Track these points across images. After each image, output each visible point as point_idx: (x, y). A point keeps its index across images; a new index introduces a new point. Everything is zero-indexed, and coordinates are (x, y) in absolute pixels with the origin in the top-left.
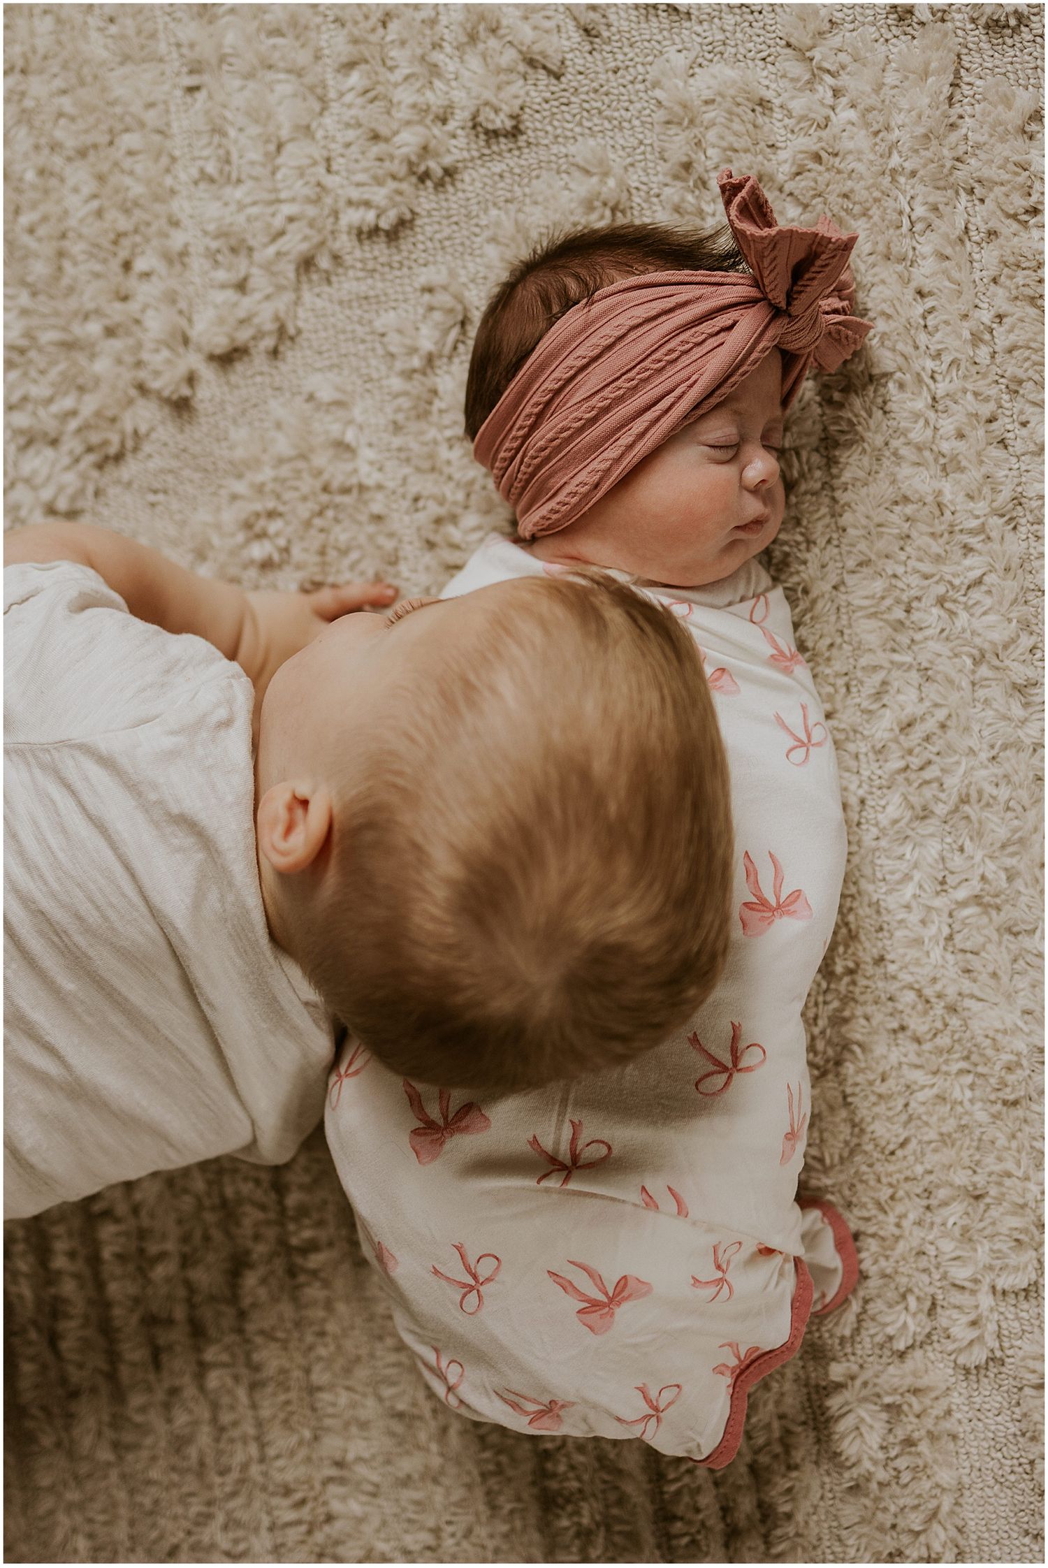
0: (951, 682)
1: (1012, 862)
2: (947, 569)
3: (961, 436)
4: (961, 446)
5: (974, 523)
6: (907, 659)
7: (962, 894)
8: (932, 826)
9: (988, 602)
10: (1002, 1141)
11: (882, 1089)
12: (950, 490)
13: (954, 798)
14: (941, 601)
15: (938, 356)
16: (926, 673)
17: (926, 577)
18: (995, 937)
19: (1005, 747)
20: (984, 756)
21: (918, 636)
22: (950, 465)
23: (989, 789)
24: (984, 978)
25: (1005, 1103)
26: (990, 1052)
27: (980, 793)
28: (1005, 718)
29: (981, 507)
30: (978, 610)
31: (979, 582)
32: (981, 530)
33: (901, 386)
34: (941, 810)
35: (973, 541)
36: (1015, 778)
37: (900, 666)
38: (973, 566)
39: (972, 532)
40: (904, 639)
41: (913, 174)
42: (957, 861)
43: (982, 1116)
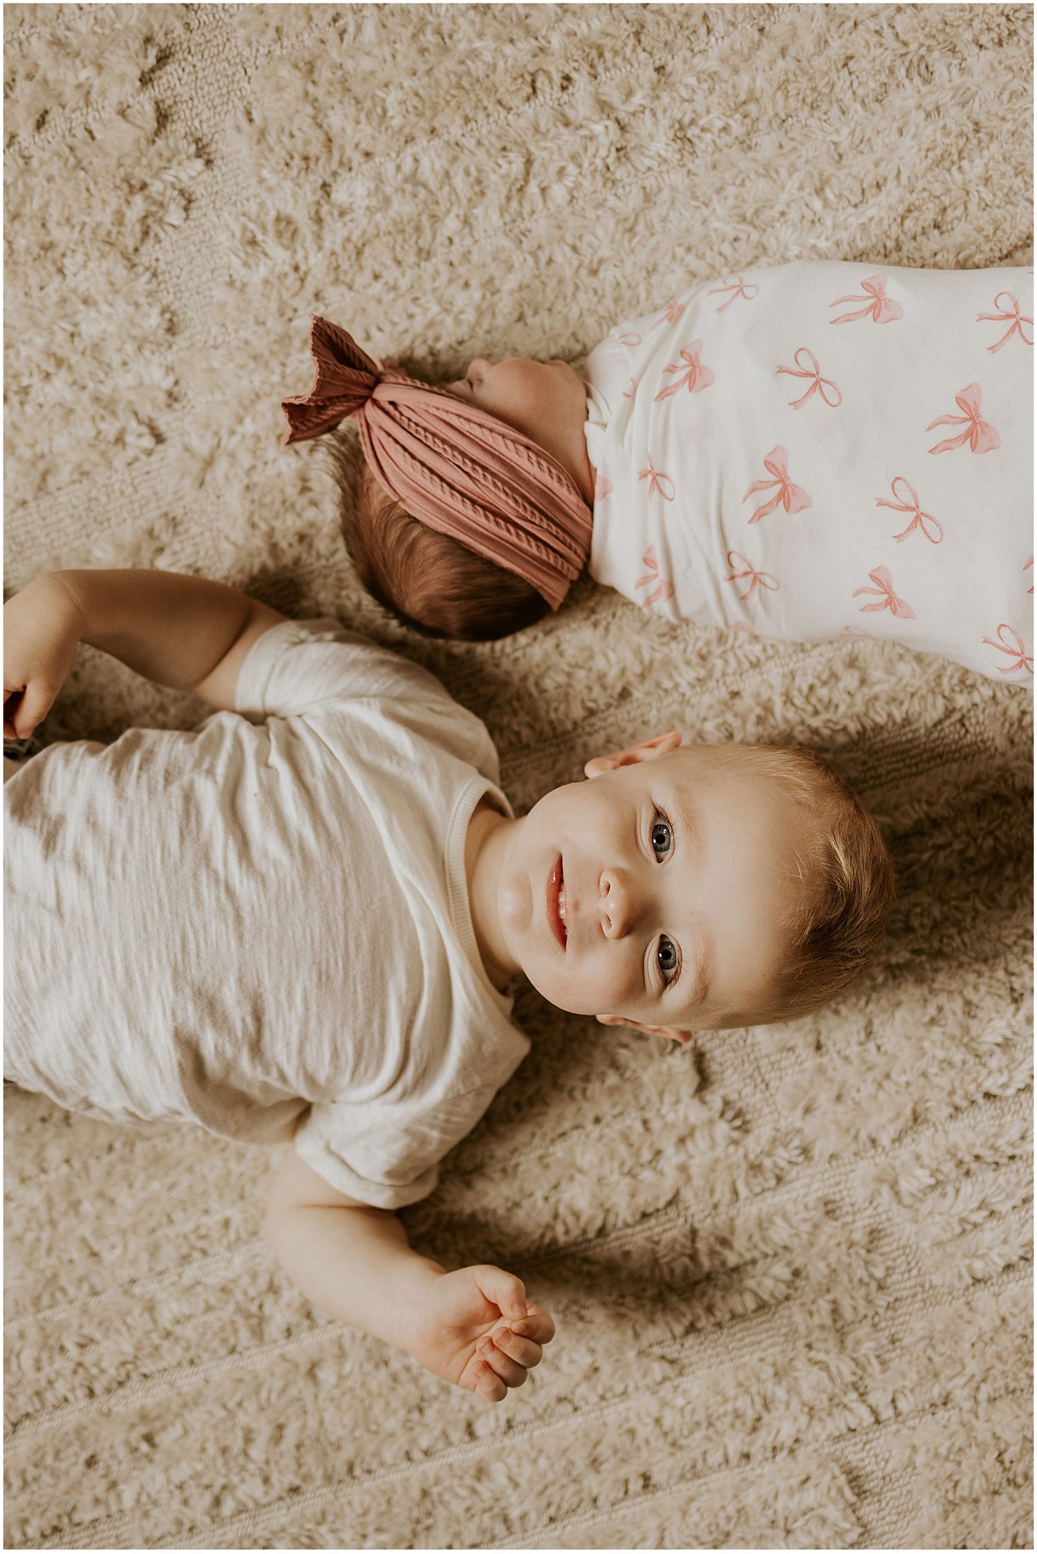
0: (654, 250)
1: (783, 172)
2: (568, 273)
3: (467, 285)
4: (474, 283)
5: (530, 260)
6: (642, 287)
7: (817, 204)
8: (770, 241)
9: (588, 238)
10: (1009, 126)
11: (989, 230)
12: (511, 282)
13: (743, 227)
14: (594, 272)
15: (411, 316)
16: (651, 271)
17: (577, 288)
18: (845, 171)
19: (696, 198)
20: (706, 212)
21: (624, 284)
22: (490, 286)
23: (731, 201)
24: (881, 170)
25: (977, 131)
26: (938, 152)
27: (735, 207)
28: (673, 203)
29: (517, 258)
30: (596, 243)
31: (574, 249)
32: (533, 254)
33: (437, 339)
34: (755, 235)
35: (543, 258)
36: (718, 184)
37: (648, 292)
38: (562, 255)
39: (537, 261)
40: (628, 295)
41: (283, 365)
42: (794, 215)
43: (994, 147)
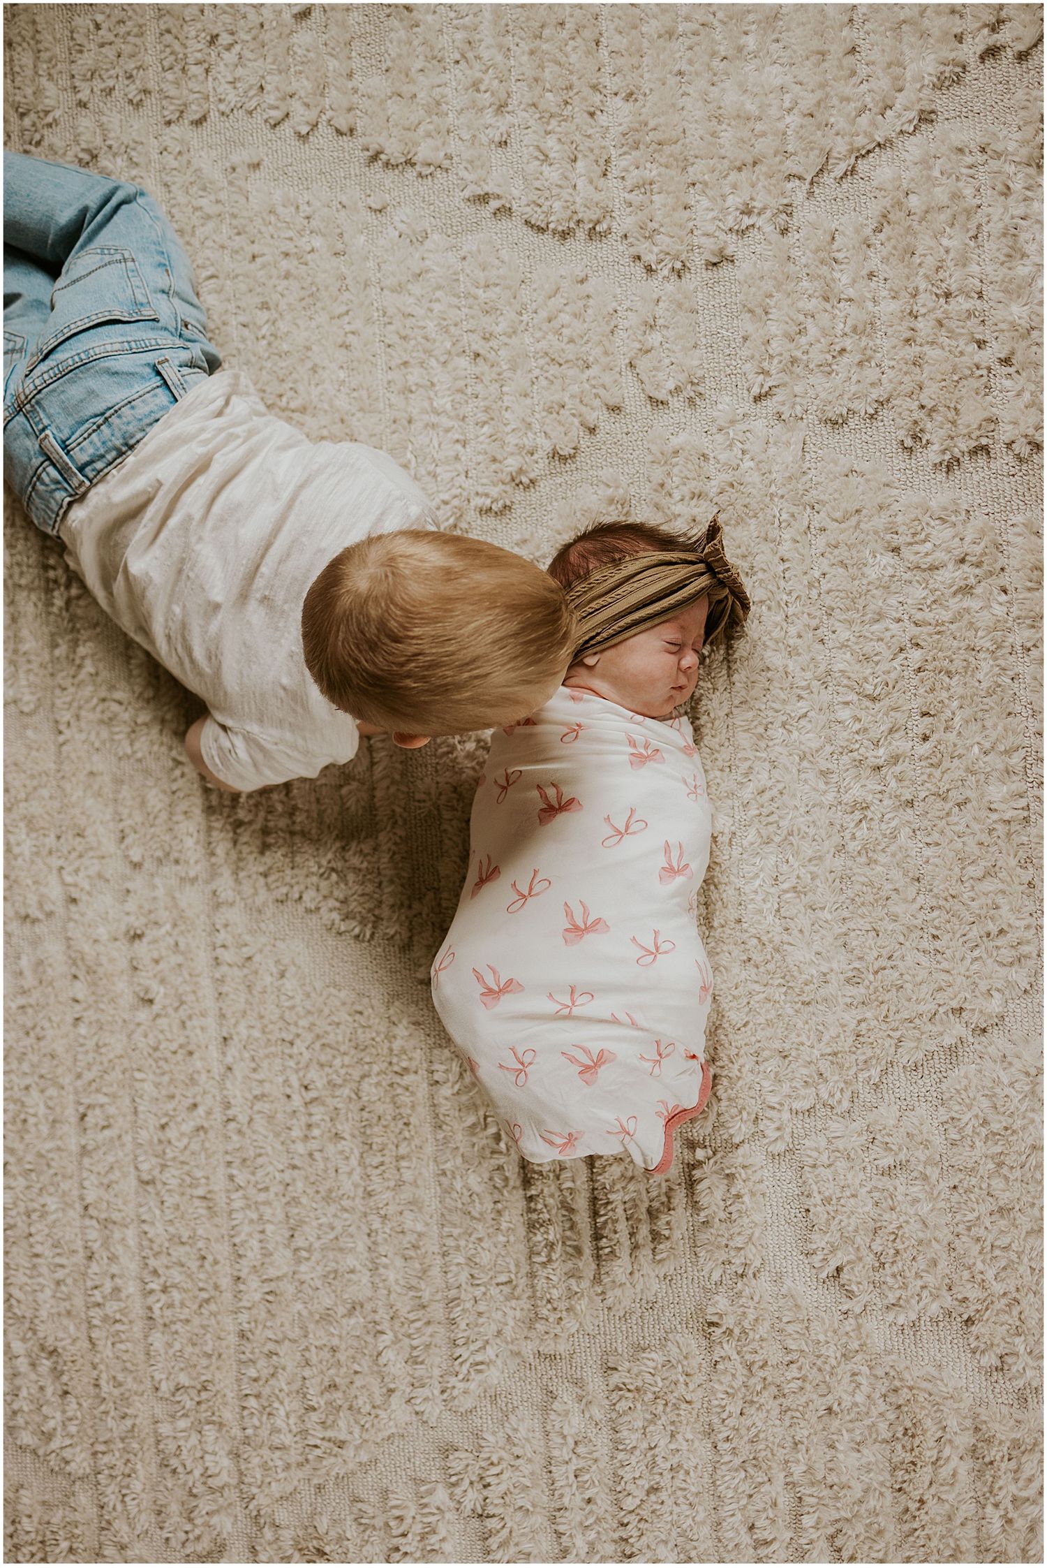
0: (787, 769)
1: (815, 869)
2: (788, 708)
3: (799, 636)
4: (799, 641)
5: (804, 684)
6: (764, 755)
7: (786, 886)
8: (772, 848)
9: (809, 726)
10: (800, 1025)
11: (736, 993)
12: (791, 666)
13: (785, 832)
14: (784, 725)
15: (790, 593)
16: (774, 764)
17: (777, 711)
18: (803, 910)
19: (814, 806)
20: (802, 810)
21: (770, 744)
22: (792, 652)
23: (804, 828)
24: (795, 932)
25: (803, 1003)
26: (796, 974)
27: (799, 830)
28: (815, 789)
29: (809, 675)
30: (804, 731)
31: (805, 715)
32: (808, 687)
33: (769, 608)
34: (777, 839)
35: (803, 693)
36: (818, 823)
37: (759, 758)
38: (803, 707)
39: (802, 688)
40: (763, 744)
41: (782, 497)
42: (785, 868)
43: (790, 1011)
